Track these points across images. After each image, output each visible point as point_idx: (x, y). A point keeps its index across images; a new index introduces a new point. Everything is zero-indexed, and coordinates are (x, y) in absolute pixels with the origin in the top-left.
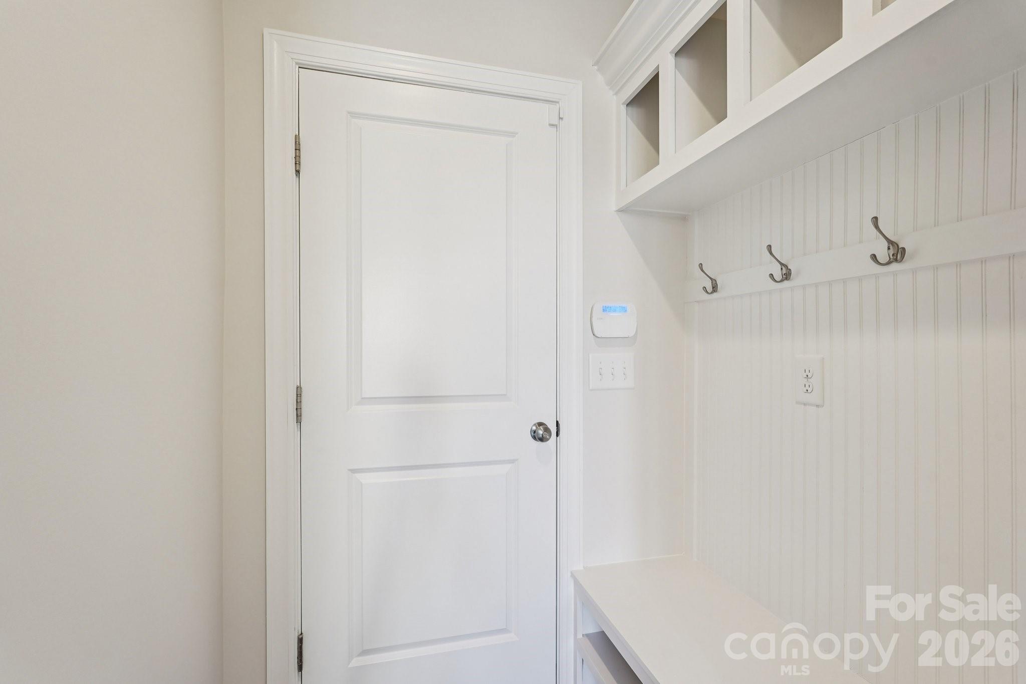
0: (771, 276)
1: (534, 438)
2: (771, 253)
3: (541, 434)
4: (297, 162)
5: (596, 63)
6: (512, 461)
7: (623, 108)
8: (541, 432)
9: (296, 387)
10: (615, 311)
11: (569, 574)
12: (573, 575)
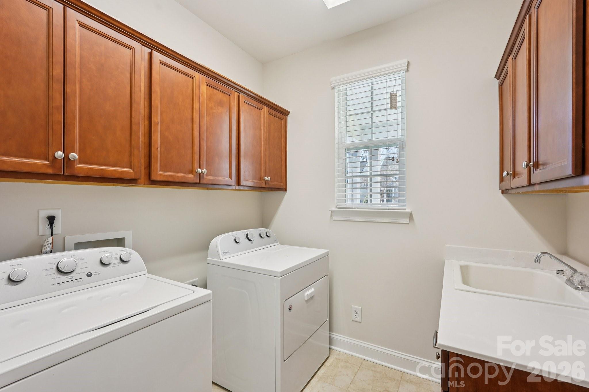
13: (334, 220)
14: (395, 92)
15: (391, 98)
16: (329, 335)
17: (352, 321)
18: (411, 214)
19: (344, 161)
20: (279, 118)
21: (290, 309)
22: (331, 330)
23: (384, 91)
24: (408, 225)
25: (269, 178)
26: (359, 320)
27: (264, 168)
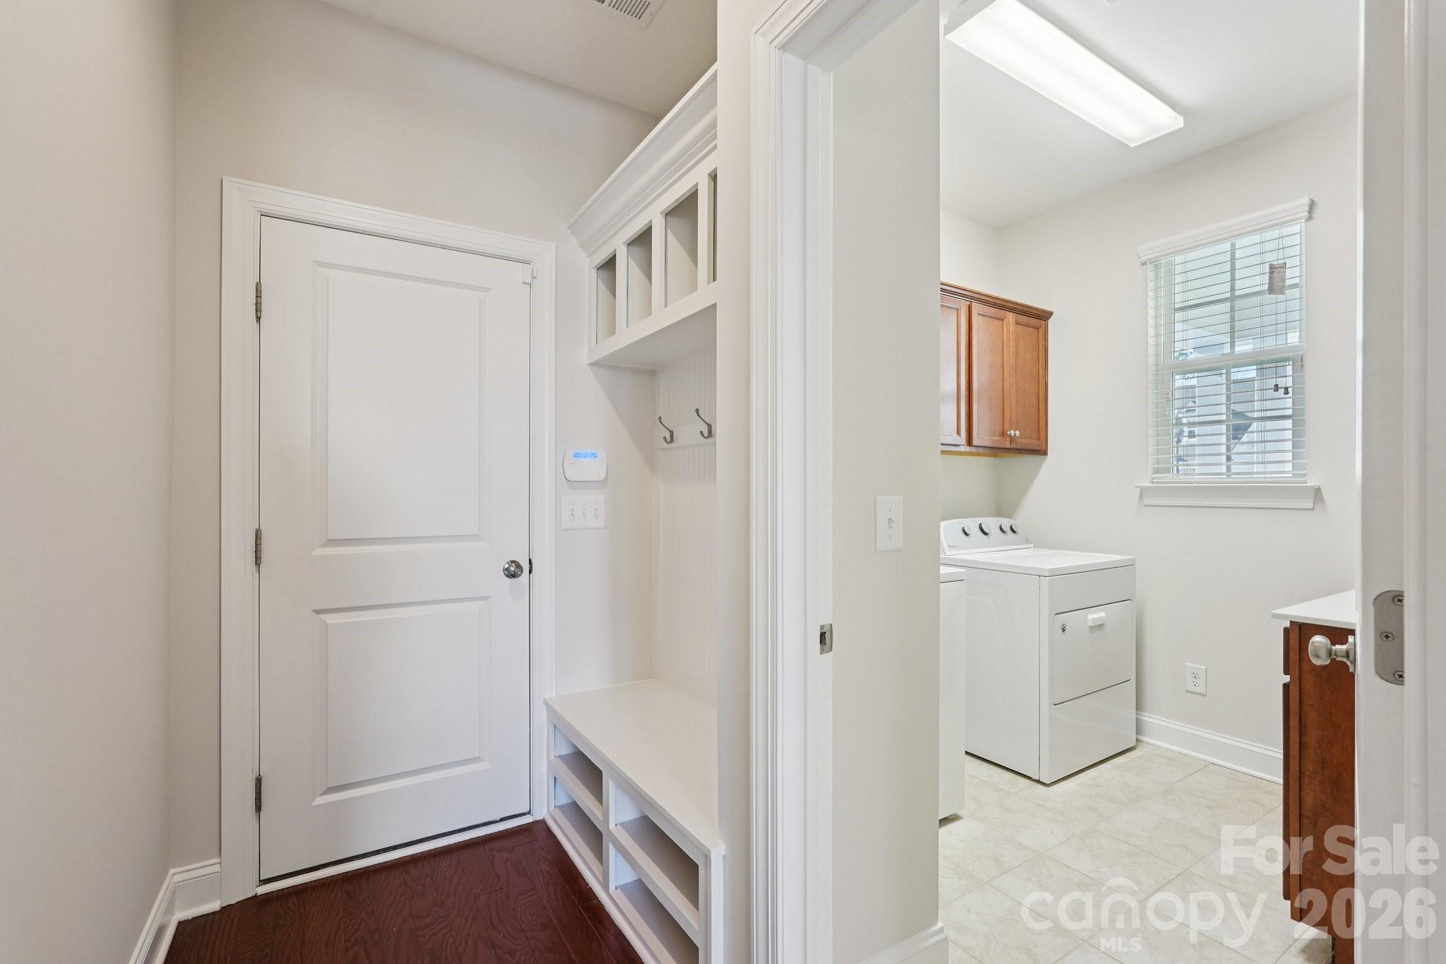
0: (702, 433)
1: (508, 576)
2: (699, 416)
3: (513, 572)
4: (258, 309)
5: (570, 227)
6: (485, 598)
7: (594, 272)
8: (512, 569)
9: (255, 530)
10: (585, 457)
11: (542, 701)
12: (546, 703)
13: (1145, 505)
14: (1282, 261)
15: (1271, 273)
16: (1135, 716)
17: (1187, 691)
18: (1318, 491)
19: (1169, 398)
20: (1033, 327)
21: (1064, 630)
22: (1139, 707)
23: (1257, 260)
24: (1310, 512)
25: (1017, 432)
26: (1201, 689)
27: (1009, 417)
